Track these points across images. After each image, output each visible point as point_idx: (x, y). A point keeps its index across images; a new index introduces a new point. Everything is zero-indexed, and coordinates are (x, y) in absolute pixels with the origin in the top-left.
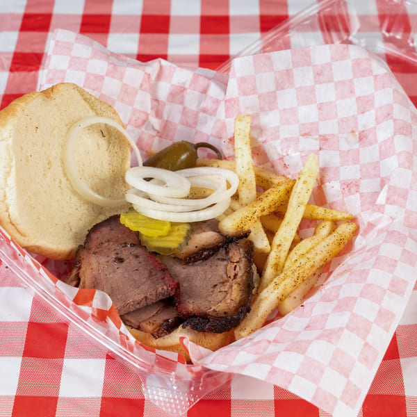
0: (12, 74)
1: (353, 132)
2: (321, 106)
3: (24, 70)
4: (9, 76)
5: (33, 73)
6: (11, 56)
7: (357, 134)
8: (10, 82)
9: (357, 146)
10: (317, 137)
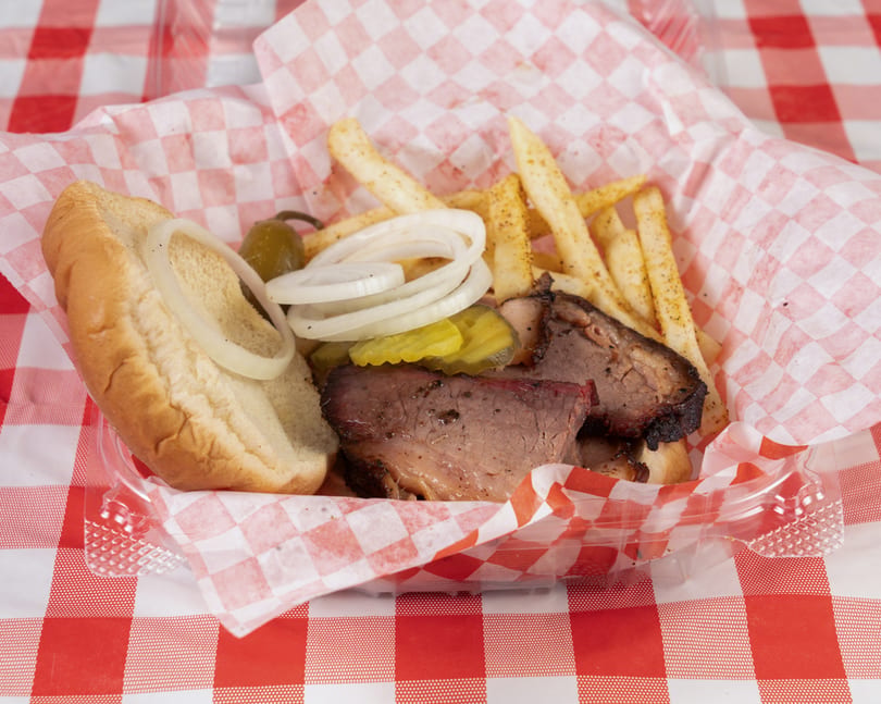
0: (33, 64)
1: (518, 64)
2: (434, 54)
3: (55, 56)
4: (28, 67)
5: (72, 62)
6: (30, 34)
7: (528, 63)
8: (28, 77)
9: (545, 80)
10: (476, 98)
